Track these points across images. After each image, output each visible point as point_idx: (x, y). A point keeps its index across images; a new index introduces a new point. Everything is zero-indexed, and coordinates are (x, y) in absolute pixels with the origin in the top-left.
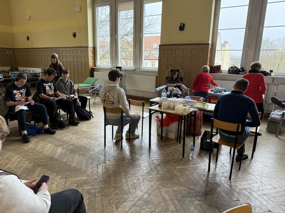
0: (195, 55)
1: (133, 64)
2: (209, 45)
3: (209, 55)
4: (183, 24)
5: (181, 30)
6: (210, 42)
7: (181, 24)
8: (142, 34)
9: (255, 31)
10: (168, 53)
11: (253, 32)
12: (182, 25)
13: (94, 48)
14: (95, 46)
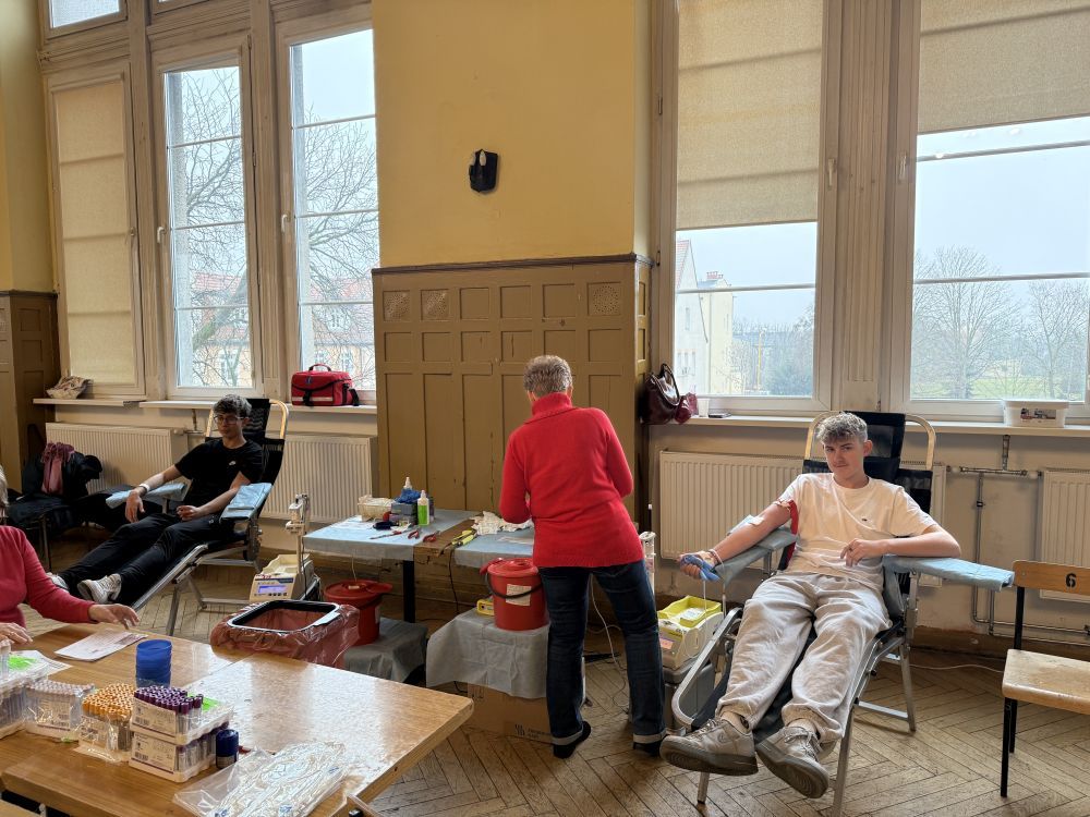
0: (563, 323)
1: (254, 375)
2: (637, 267)
3: (639, 319)
4: (486, 153)
5: (478, 191)
6: (640, 250)
7: (478, 154)
8: (291, 218)
9: (873, 182)
10: (426, 312)
11: (862, 189)
12: (482, 161)
13: (52, 298)
14: (55, 287)
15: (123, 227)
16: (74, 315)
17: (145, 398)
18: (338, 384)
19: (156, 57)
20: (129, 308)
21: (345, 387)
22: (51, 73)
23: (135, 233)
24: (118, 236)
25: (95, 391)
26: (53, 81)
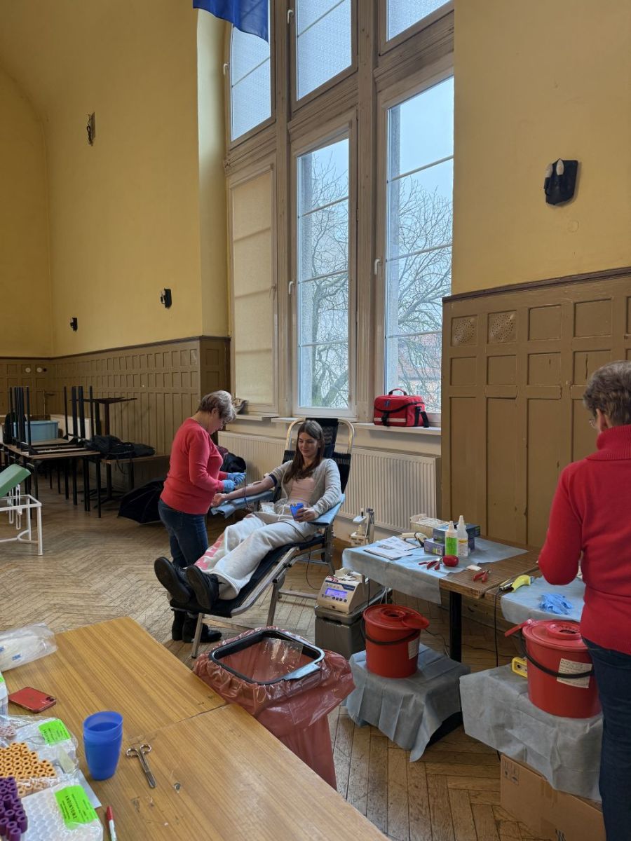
1: (350, 398)
4: (563, 161)
5: (554, 204)
7: (555, 165)
8: (383, 262)
12: (559, 171)
13: (227, 341)
14: (229, 334)
15: (269, 285)
16: (239, 353)
17: (277, 415)
18: (412, 407)
19: (293, 146)
20: (271, 346)
21: (417, 410)
22: (232, 174)
23: (276, 288)
24: (266, 291)
25: (249, 409)
26: (233, 180)
